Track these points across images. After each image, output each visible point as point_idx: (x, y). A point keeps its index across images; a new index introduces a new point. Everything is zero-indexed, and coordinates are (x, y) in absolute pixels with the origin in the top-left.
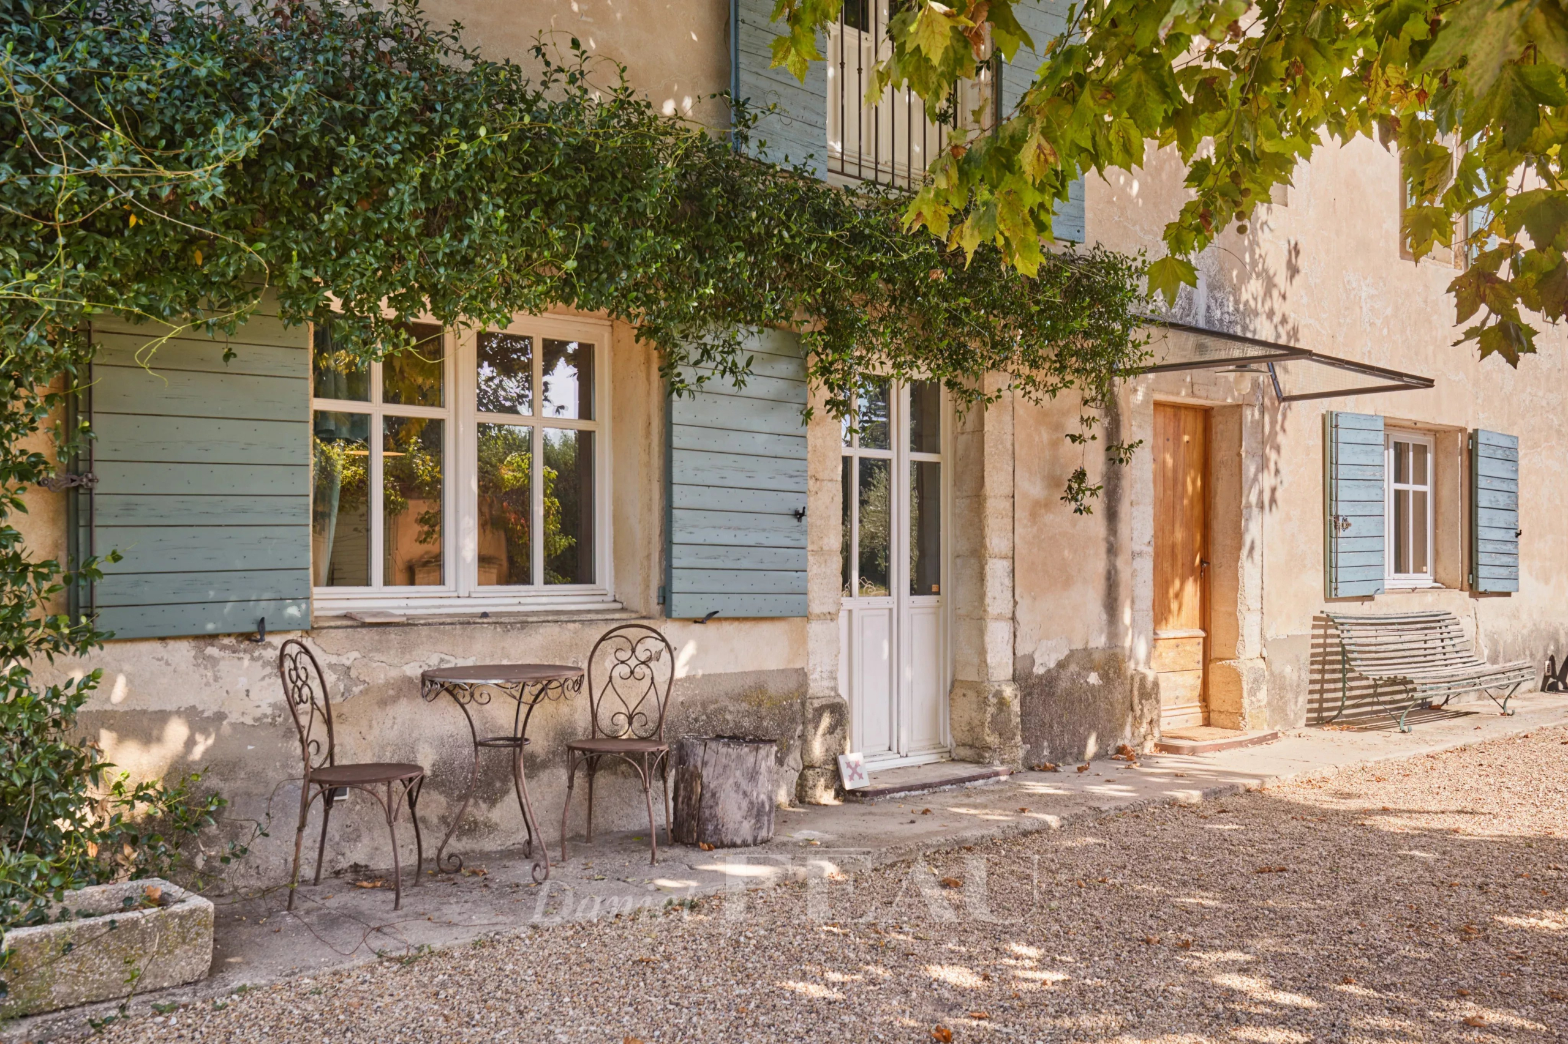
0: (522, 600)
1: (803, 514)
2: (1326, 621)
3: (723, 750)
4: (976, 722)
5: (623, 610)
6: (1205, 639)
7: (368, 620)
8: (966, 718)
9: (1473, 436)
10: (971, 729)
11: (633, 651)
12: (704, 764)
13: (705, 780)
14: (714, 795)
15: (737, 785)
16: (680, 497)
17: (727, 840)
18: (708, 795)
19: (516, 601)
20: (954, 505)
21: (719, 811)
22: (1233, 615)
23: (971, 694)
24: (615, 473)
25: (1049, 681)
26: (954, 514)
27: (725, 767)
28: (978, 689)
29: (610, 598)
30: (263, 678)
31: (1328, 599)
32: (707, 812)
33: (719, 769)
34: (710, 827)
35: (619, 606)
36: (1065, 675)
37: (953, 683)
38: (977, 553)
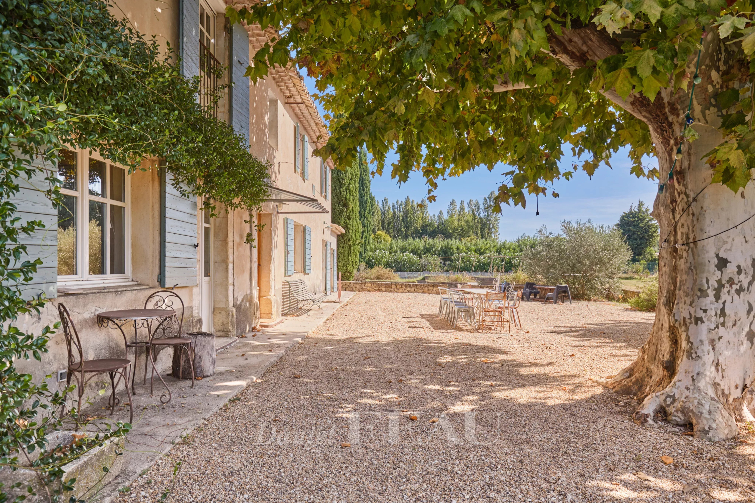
0: (105, 281)
1: (197, 246)
2: (286, 283)
3: (203, 339)
4: (225, 322)
5: (139, 285)
6: (259, 290)
7: (70, 292)
8: (221, 321)
9: (305, 228)
10: (223, 325)
11: (164, 301)
12: (195, 345)
13: (196, 352)
14: (200, 357)
15: (208, 352)
16: (169, 237)
17: (205, 375)
18: (197, 358)
19: (102, 282)
20: (214, 243)
21: (202, 363)
22: (269, 282)
23: (223, 313)
24: (132, 226)
25: (240, 305)
26: (214, 247)
27: (204, 346)
28: (226, 310)
29: (130, 280)
30: (33, 324)
31: (285, 276)
32: (197, 365)
33: (202, 347)
34: (199, 370)
35: (136, 283)
36: (243, 304)
37: (214, 309)
38: (225, 261)
